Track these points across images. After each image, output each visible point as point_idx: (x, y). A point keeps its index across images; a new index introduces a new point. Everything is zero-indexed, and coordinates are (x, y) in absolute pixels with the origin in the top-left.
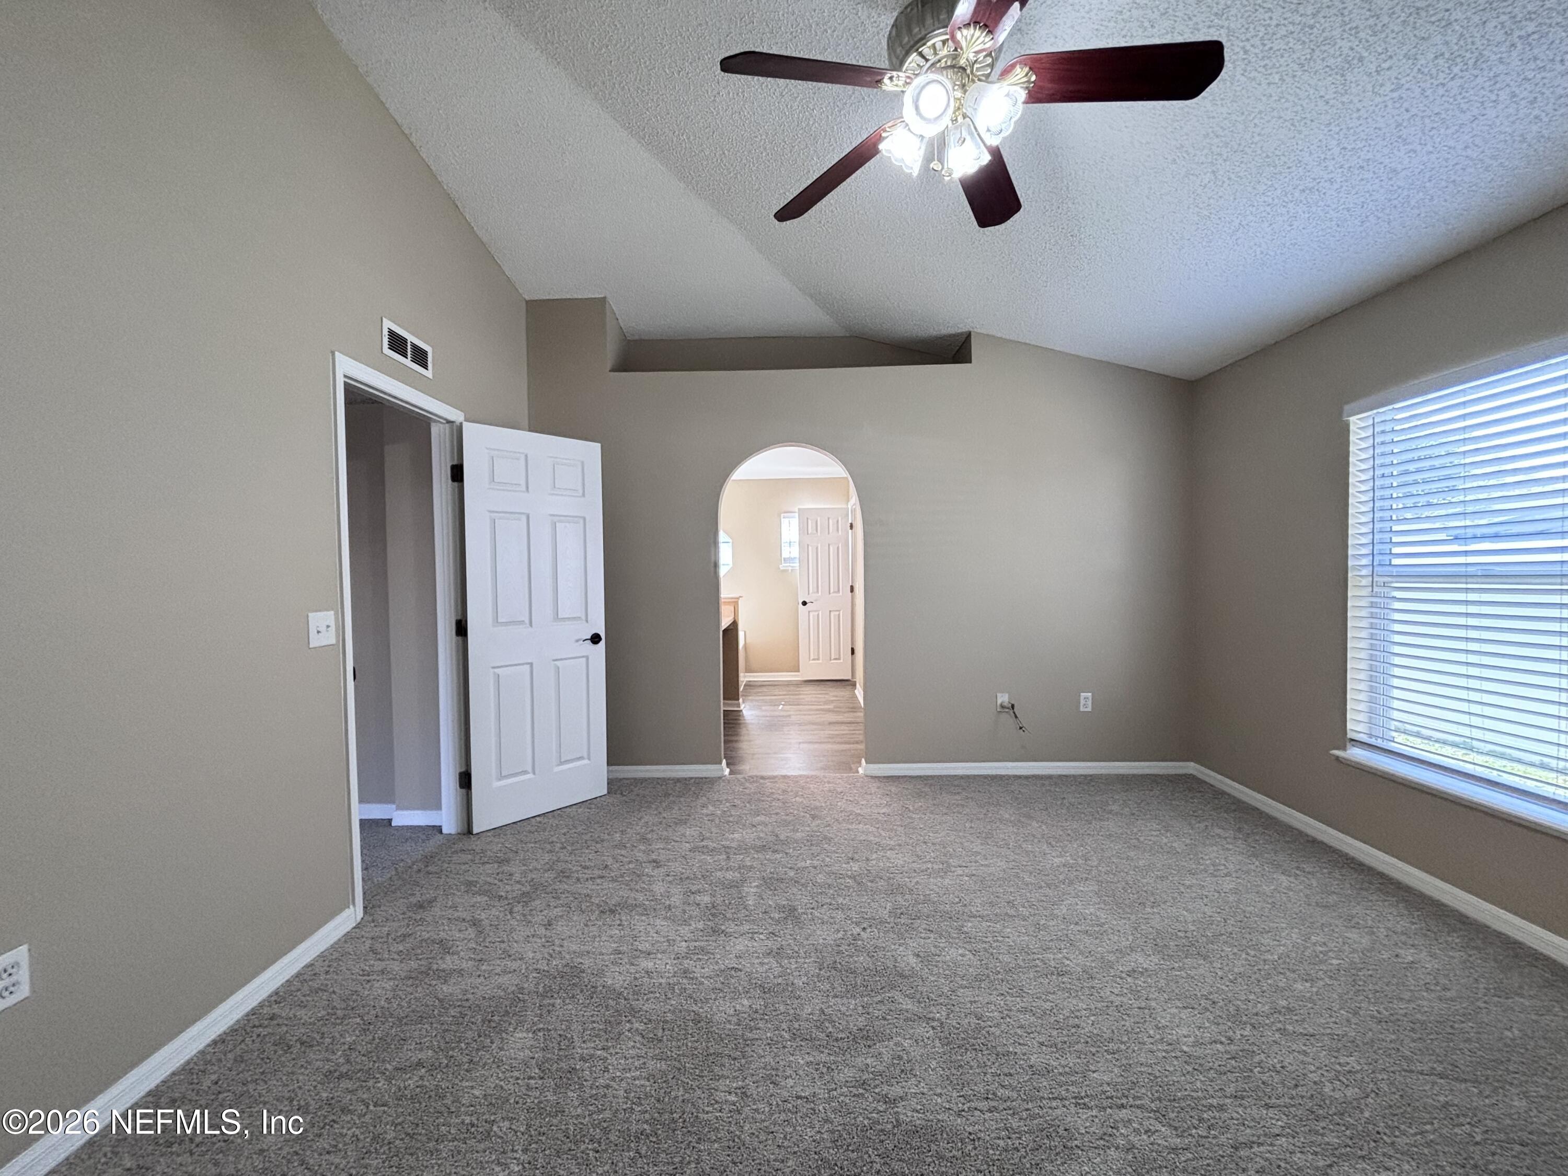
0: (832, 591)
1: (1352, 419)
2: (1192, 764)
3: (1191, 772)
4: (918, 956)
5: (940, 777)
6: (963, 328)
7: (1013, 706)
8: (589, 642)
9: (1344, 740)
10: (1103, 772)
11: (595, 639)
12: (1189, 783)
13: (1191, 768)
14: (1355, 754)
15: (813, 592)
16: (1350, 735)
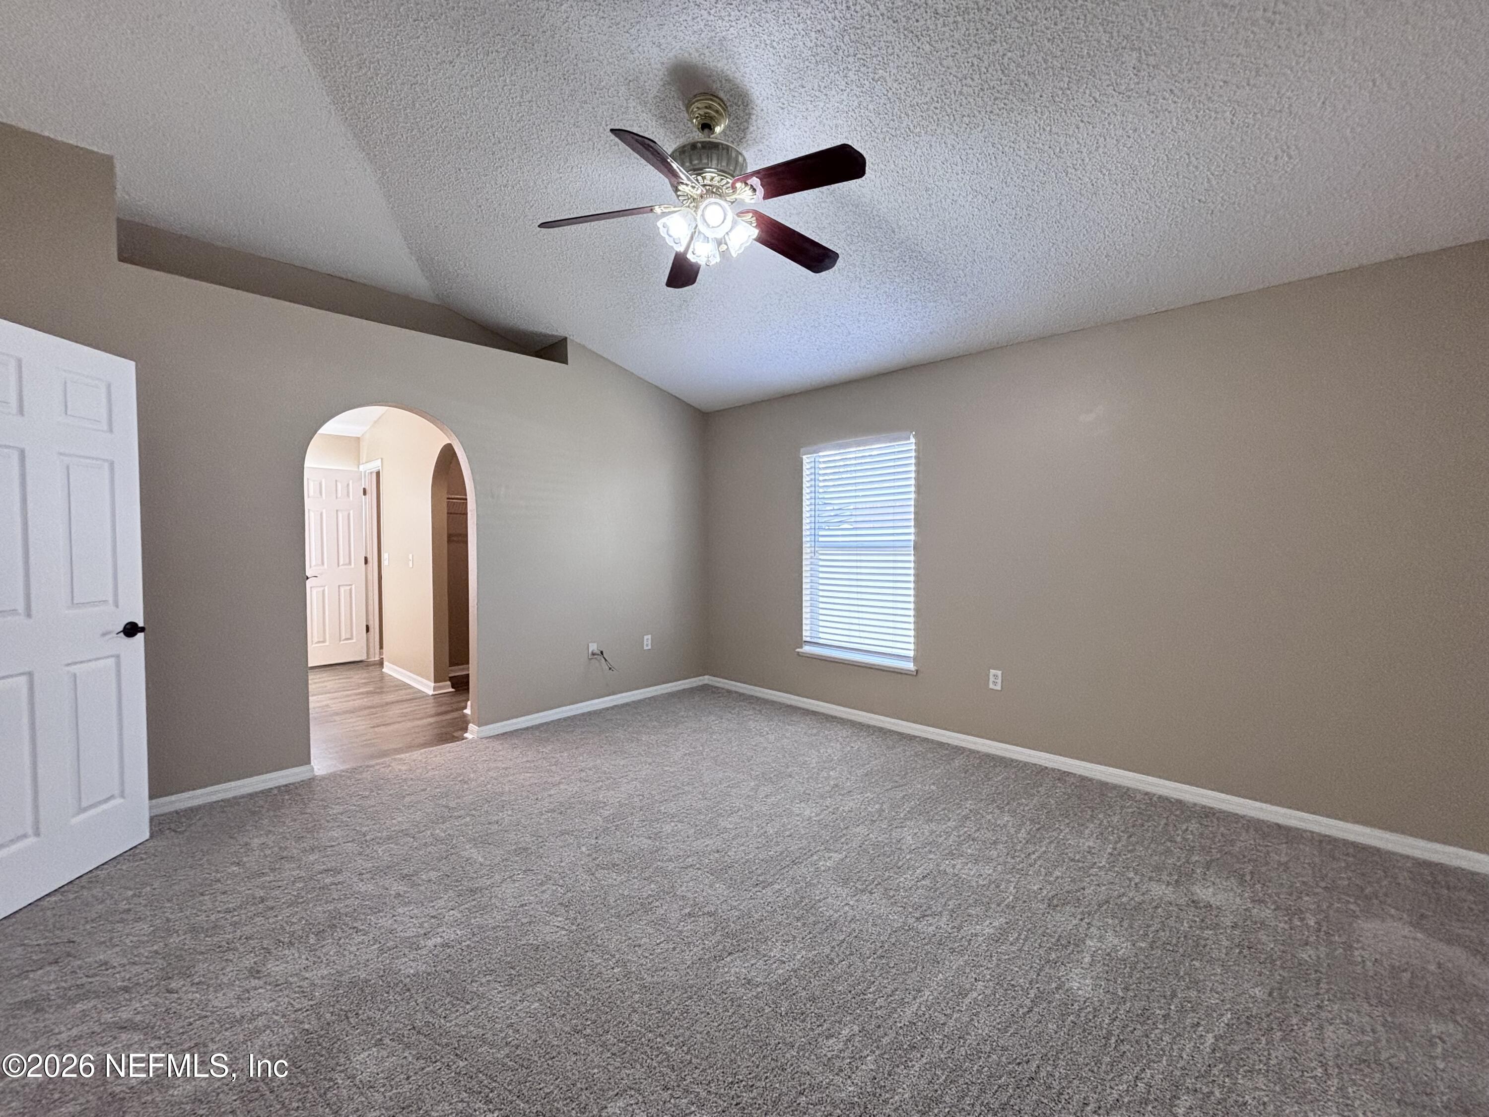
0: (341, 563)
1: (804, 457)
2: (706, 677)
3: (706, 682)
4: (650, 838)
5: (547, 724)
6: (561, 332)
7: (602, 653)
8: (122, 634)
9: (801, 643)
10: (659, 693)
11: (131, 630)
12: (704, 689)
13: (706, 679)
14: (807, 649)
15: (316, 565)
16: (804, 639)
